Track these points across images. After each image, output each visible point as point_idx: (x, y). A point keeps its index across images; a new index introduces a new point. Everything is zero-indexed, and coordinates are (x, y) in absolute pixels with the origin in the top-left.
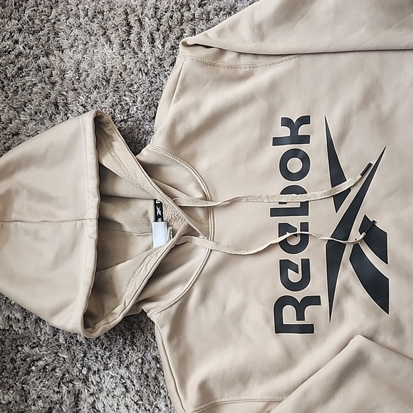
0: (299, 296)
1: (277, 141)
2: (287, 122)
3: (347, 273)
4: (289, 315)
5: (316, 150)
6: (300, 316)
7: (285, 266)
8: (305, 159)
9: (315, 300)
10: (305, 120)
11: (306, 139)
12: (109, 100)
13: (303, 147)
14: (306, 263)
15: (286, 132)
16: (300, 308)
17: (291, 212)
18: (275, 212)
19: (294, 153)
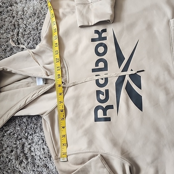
0: (104, 105)
1: (93, 40)
2: (97, 32)
4: (100, 113)
6: (105, 114)
7: (98, 93)
8: (105, 47)
9: (111, 107)
10: (104, 31)
11: (105, 38)
12: (36, 21)
14: (107, 91)
15: (97, 36)
16: (105, 110)
17: (100, 70)
18: (94, 70)
19: (101, 45)
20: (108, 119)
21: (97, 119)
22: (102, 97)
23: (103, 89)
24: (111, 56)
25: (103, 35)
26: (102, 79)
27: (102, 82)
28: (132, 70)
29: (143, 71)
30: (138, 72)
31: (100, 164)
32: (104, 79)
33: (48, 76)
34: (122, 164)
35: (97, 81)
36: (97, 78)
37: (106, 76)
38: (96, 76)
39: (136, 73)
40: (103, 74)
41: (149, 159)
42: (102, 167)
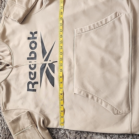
0: (33, 81)
1: (29, 38)
5: (38, 41)
6: (33, 87)
7: (30, 73)
8: (36, 44)
9: (37, 83)
10: (36, 33)
11: (36, 38)
13: (35, 40)
14: (35, 73)
15: (31, 36)
16: (33, 84)
17: (32, 59)
18: (28, 59)
19: (33, 42)
20: (35, 90)
22: (32, 76)
23: (33, 71)
24: (39, 50)
25: (35, 35)
26: (33, 65)
27: (33, 66)
28: (50, 61)
29: (57, 62)
30: (53, 62)
31: (26, 117)
32: (34, 65)
33: (1, 60)
34: (39, 118)
35: (30, 66)
36: (30, 64)
37: (35, 63)
38: (29, 62)
39: (52, 63)
40: (33, 62)
41: (55, 116)
42: (27, 119)
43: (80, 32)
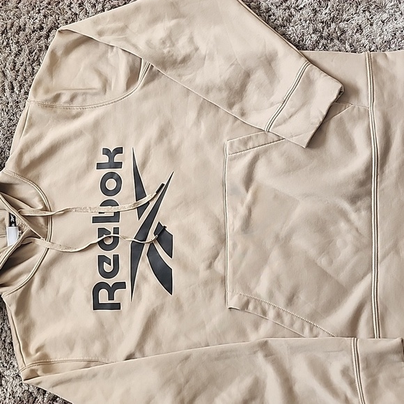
1: (100, 166)
2: (106, 152)
3: (144, 265)
4: (103, 296)
5: (126, 173)
6: (111, 297)
7: (102, 259)
9: (121, 285)
10: (119, 151)
11: (119, 165)
13: (117, 171)
14: (116, 258)
15: (105, 159)
16: (111, 291)
17: (107, 219)
19: (111, 175)
21: (97, 306)
22: (108, 268)
23: (109, 254)
24: (126, 197)
27: (108, 241)
28: (159, 224)
43: (238, 148)
